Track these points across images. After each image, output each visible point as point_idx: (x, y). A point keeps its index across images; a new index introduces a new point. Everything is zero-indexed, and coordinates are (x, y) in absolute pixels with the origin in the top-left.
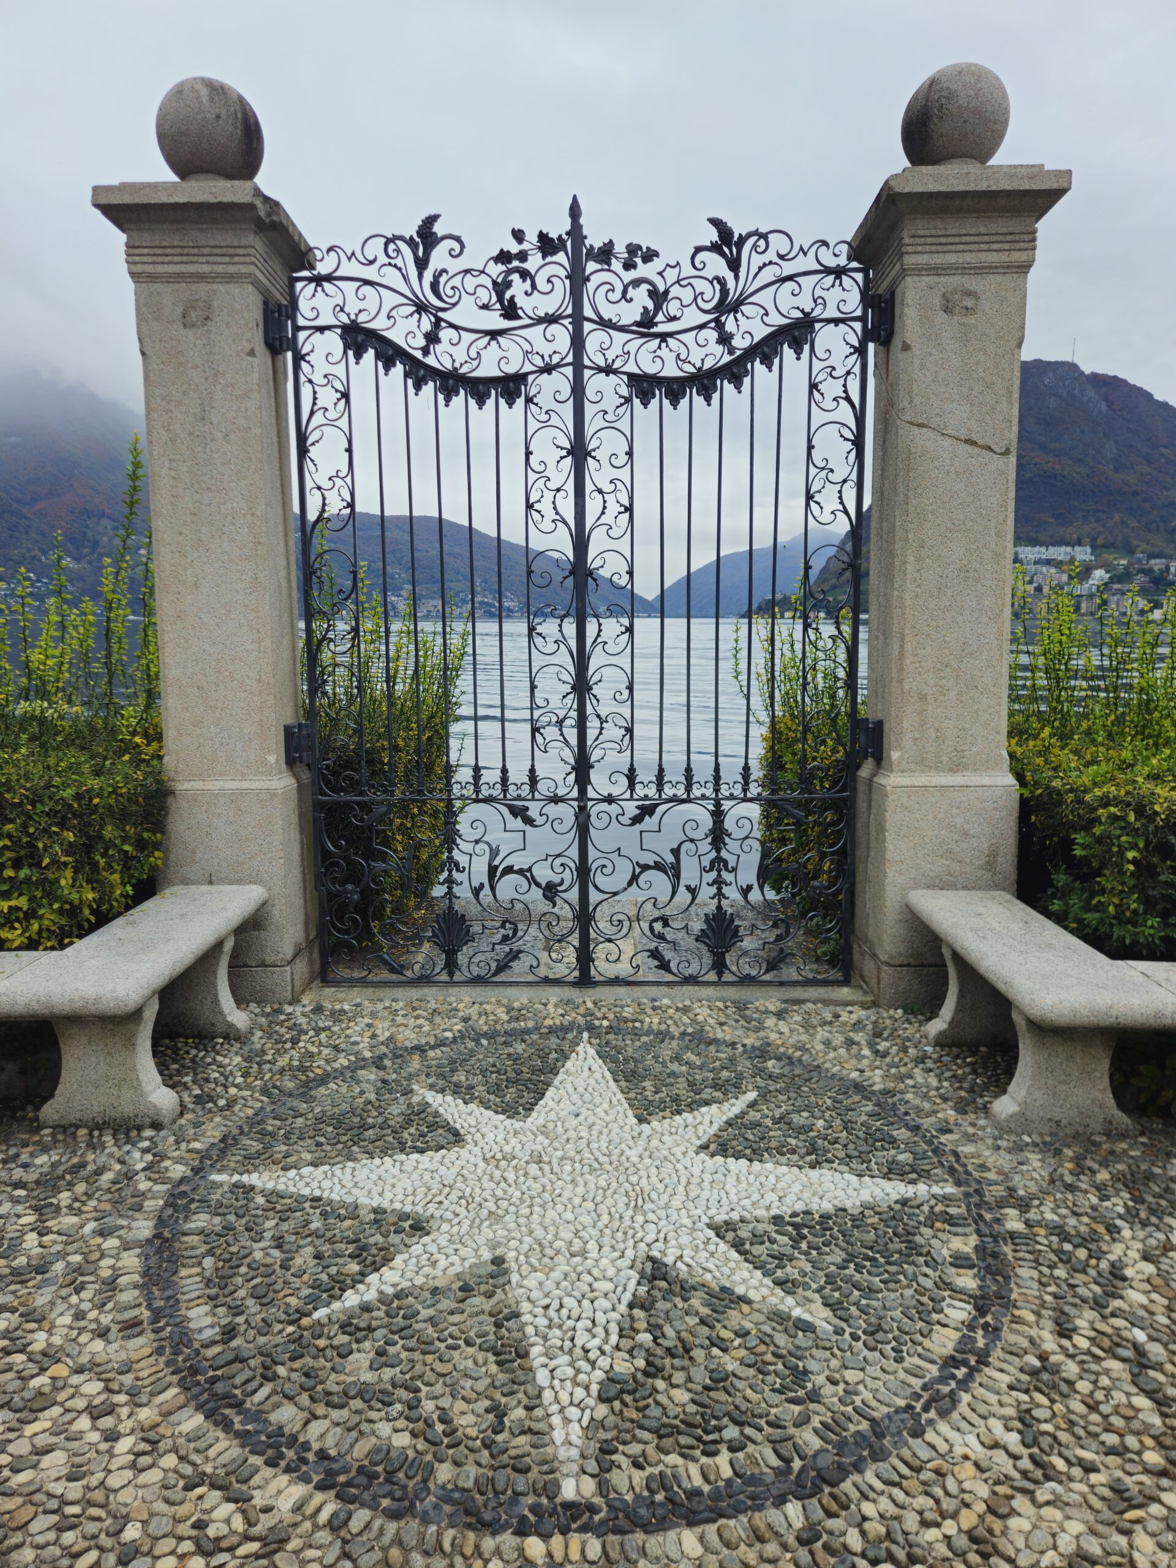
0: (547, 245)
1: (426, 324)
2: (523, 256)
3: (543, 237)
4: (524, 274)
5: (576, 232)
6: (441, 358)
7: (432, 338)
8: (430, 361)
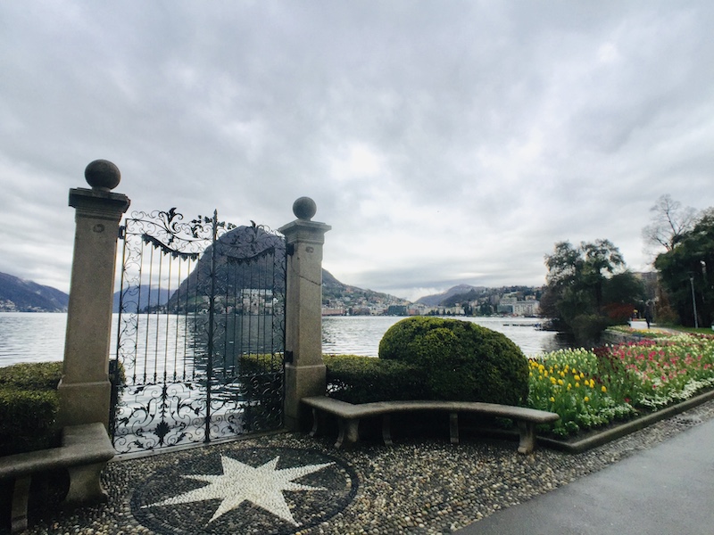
0: (207, 220)
1: (170, 236)
2: (200, 222)
3: (206, 218)
4: (200, 227)
5: (215, 218)
6: (173, 246)
7: (171, 241)
8: (169, 247)
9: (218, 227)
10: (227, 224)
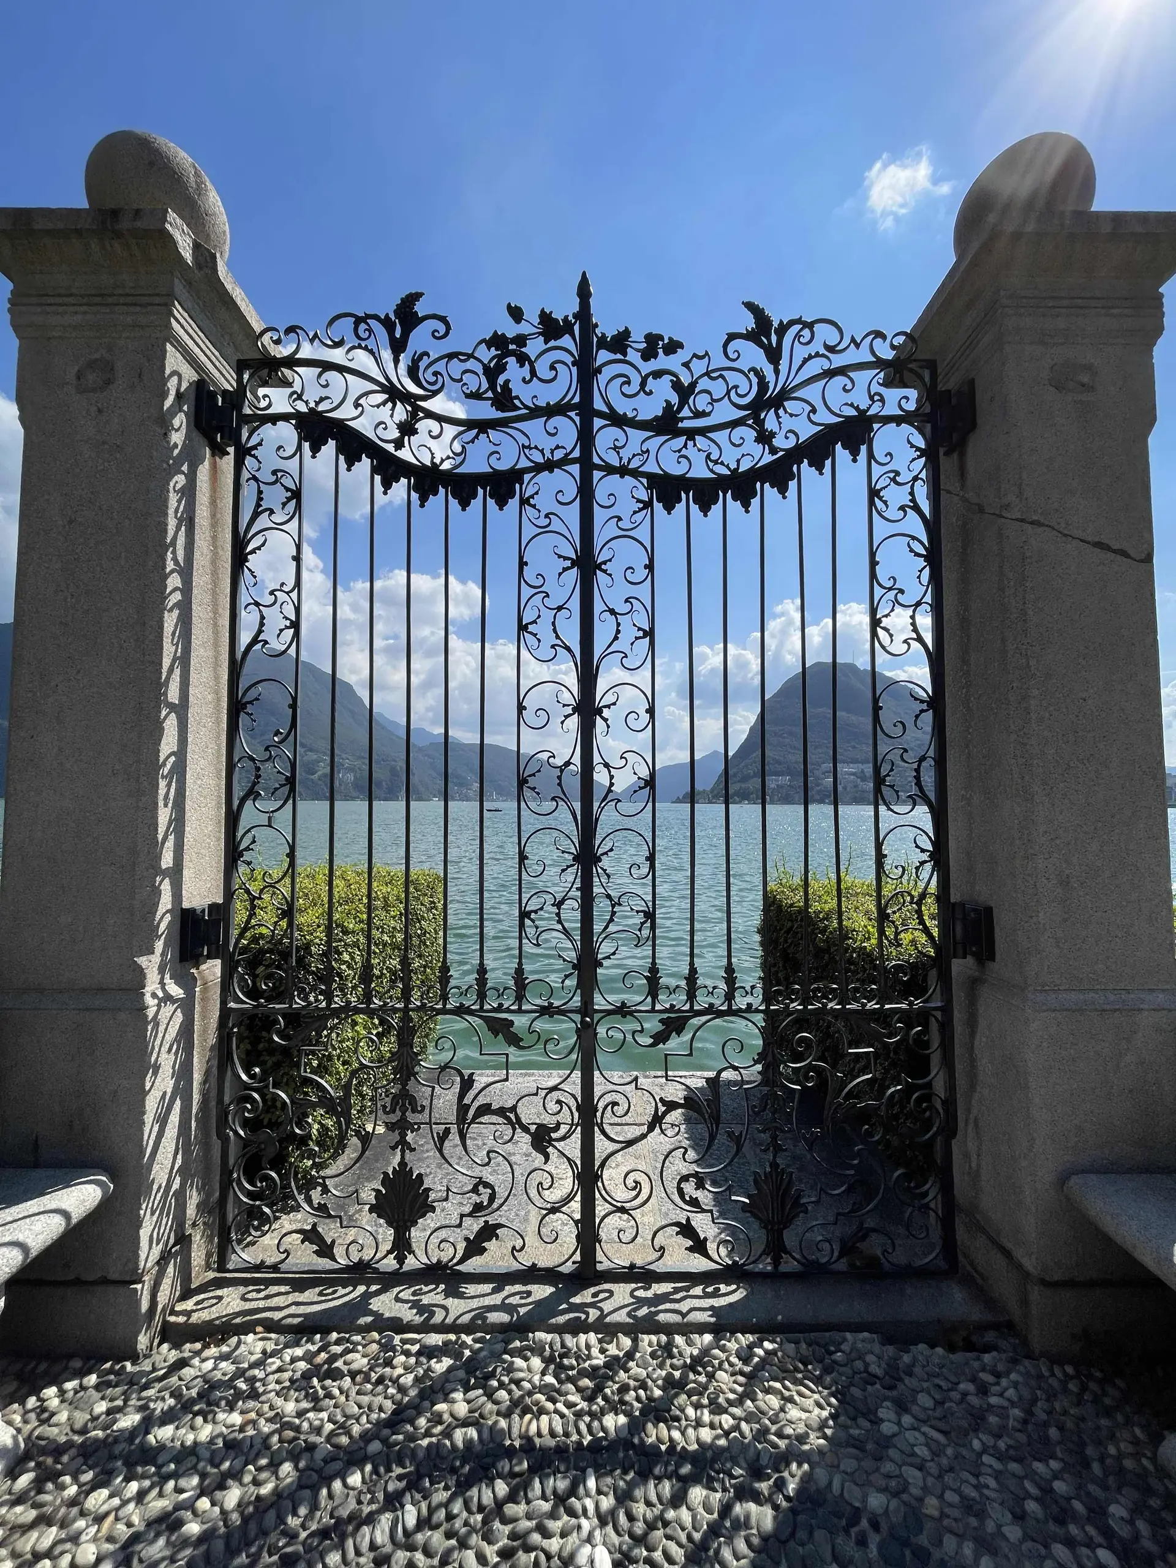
0: (551, 328)
1: (401, 412)
2: (521, 340)
3: (546, 318)
4: (522, 359)
5: (584, 314)
6: (418, 452)
7: (407, 429)
9: (603, 356)
10: (638, 337)
